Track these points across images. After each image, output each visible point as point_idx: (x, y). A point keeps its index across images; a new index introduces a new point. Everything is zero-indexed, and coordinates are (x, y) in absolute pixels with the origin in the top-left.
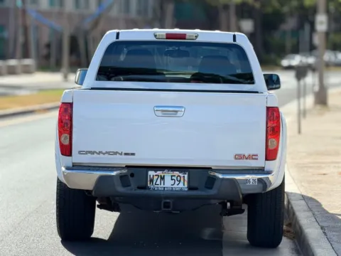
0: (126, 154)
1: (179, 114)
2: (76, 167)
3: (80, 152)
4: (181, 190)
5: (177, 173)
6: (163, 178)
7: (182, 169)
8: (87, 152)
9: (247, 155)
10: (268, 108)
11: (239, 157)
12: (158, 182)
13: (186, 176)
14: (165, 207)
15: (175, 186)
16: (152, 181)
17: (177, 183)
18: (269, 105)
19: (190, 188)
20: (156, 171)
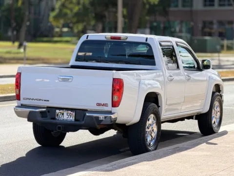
0: (45, 100)
1: (70, 80)
2: (22, 106)
3: (24, 99)
4: (71, 121)
5: (70, 112)
6: (63, 114)
7: (72, 110)
8: (27, 99)
9: (102, 104)
10: (114, 79)
11: (99, 105)
12: (61, 116)
13: (74, 114)
14: (58, 129)
15: (69, 118)
16: (58, 115)
17: (70, 117)
18: (114, 77)
19: (76, 120)
20: (60, 110)
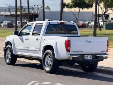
2: (71, 55)
6: (87, 57)
8: (73, 51)
13: (92, 56)
16: (85, 57)
17: (90, 58)
18: (107, 40)
20: (86, 55)
